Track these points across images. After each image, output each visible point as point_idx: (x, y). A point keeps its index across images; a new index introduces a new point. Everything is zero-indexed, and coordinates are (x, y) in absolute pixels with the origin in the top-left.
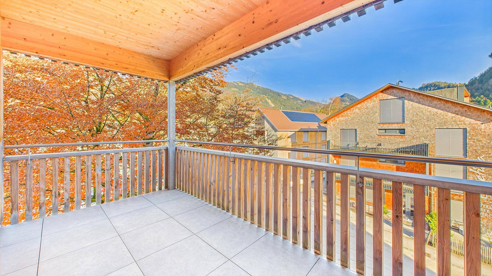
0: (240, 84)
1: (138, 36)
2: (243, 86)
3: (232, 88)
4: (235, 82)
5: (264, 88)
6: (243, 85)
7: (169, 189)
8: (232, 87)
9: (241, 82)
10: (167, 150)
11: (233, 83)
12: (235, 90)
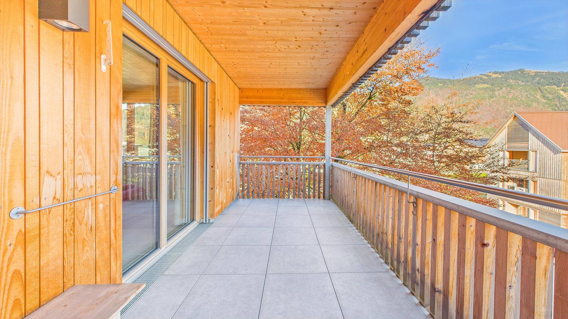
0: (494, 76)
1: (295, 79)
2: (502, 78)
3: (476, 85)
4: (483, 75)
5: (553, 73)
6: (500, 76)
7: (325, 199)
8: (478, 83)
9: (495, 73)
10: (324, 165)
11: (480, 76)
12: (483, 86)
